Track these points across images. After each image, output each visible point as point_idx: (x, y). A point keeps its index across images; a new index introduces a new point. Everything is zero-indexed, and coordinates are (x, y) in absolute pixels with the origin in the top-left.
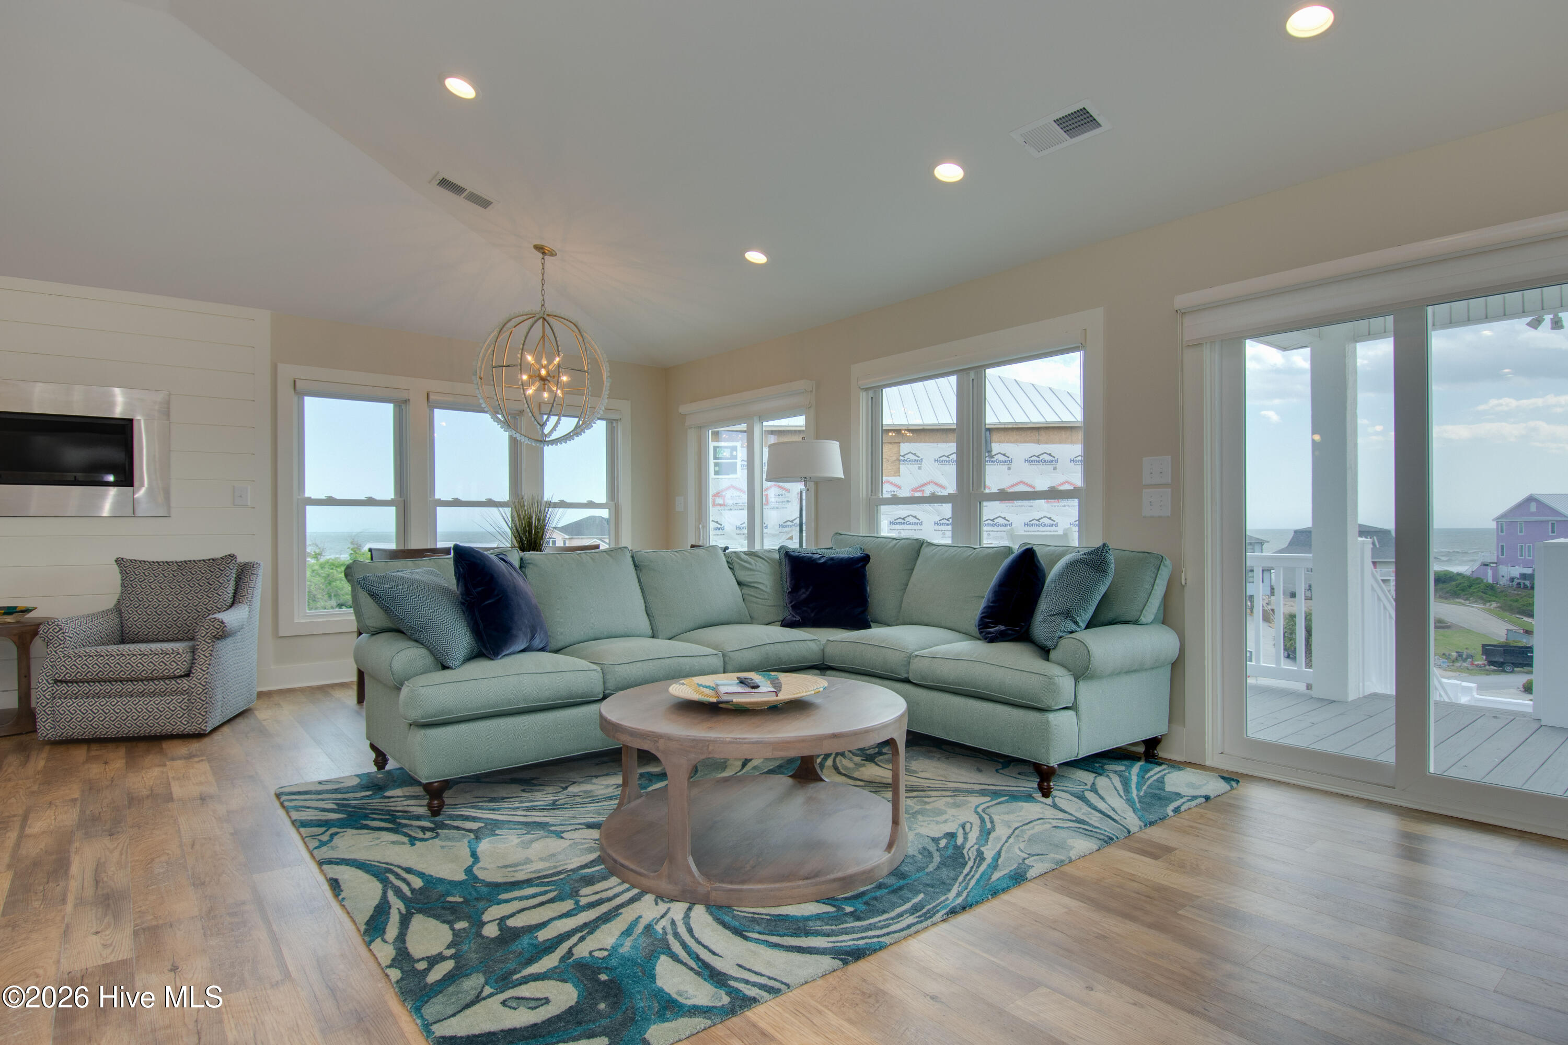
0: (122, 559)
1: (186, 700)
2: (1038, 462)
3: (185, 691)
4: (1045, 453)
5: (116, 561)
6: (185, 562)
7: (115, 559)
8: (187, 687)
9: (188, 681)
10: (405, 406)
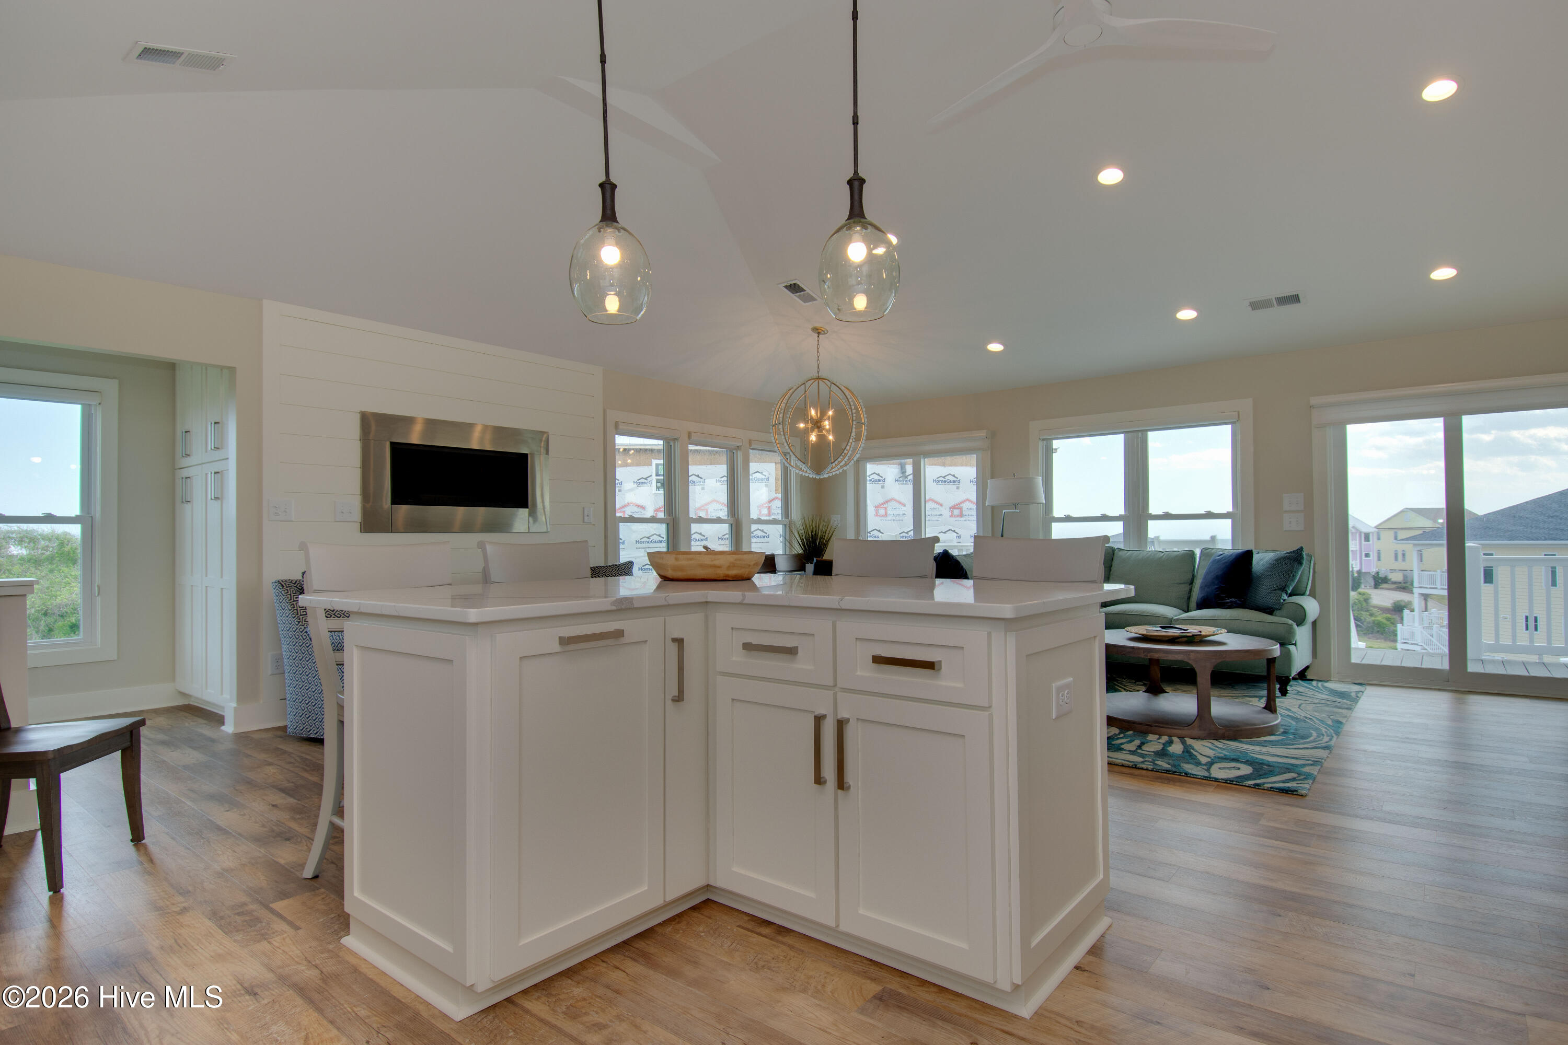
2: (944, 481)
4: (950, 474)
10: (674, 443)
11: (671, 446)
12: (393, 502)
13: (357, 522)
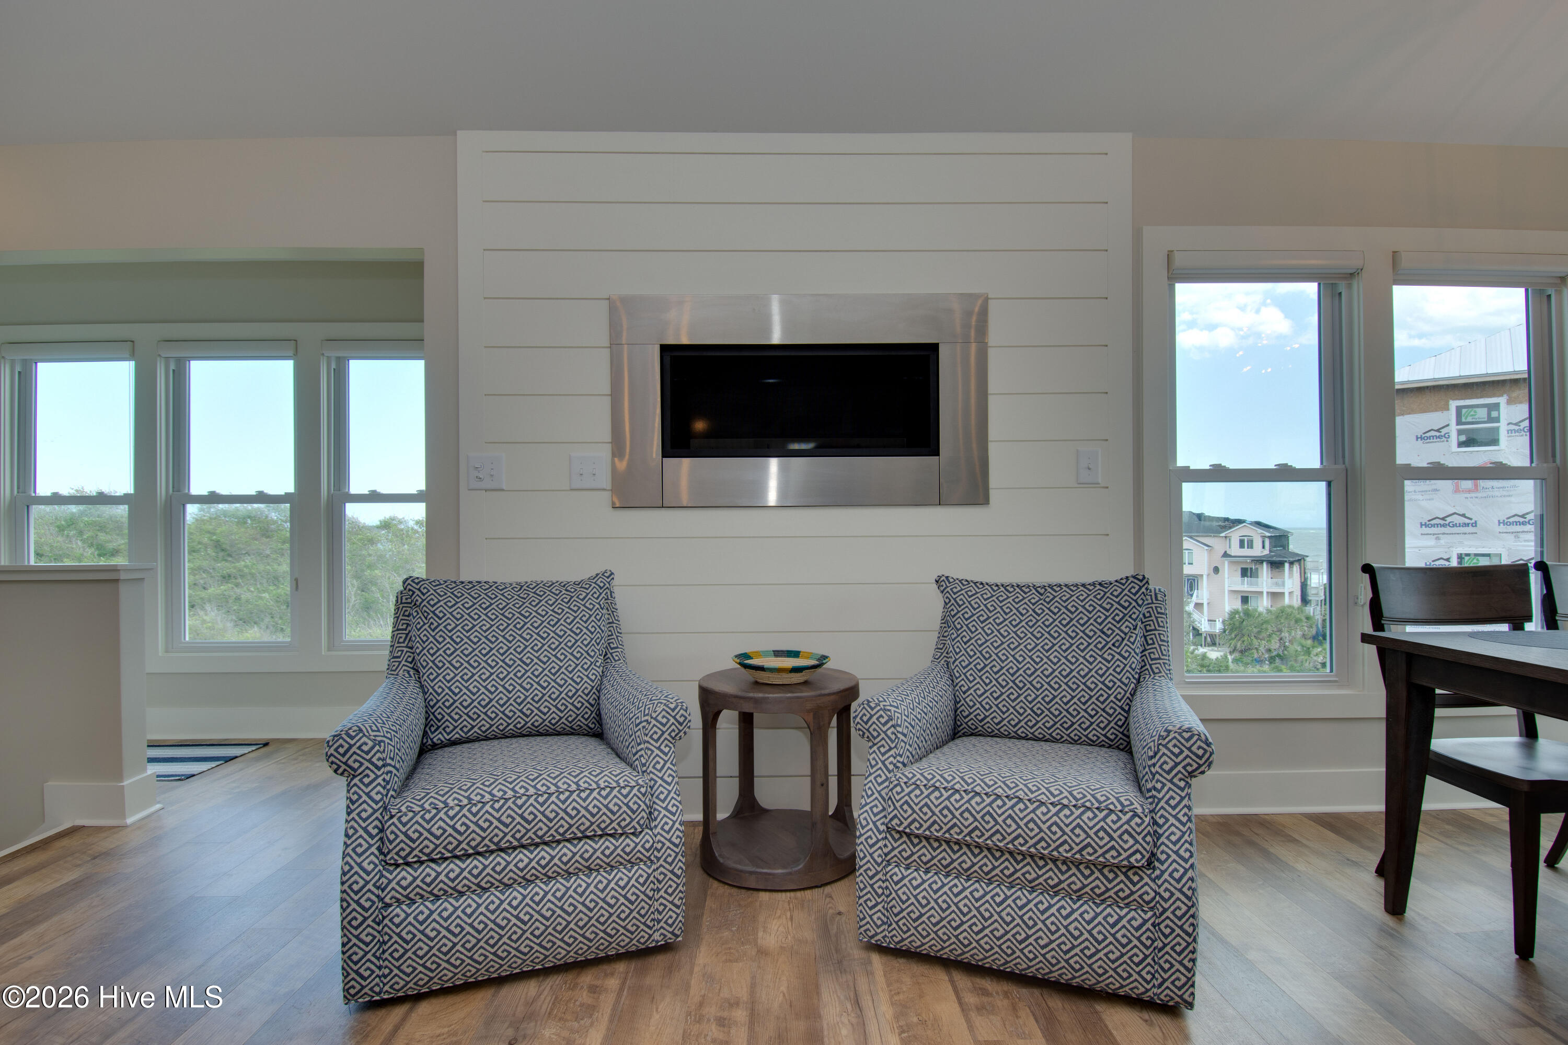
0: (947, 577)
1: (1148, 925)
3: (1148, 903)
5: (937, 581)
6: (1051, 586)
7: (935, 577)
8: (1153, 894)
9: (1154, 880)
10: (1349, 286)
11: (1340, 294)
12: (665, 454)
13: (604, 490)
